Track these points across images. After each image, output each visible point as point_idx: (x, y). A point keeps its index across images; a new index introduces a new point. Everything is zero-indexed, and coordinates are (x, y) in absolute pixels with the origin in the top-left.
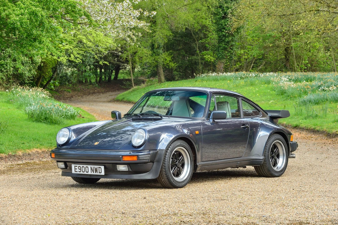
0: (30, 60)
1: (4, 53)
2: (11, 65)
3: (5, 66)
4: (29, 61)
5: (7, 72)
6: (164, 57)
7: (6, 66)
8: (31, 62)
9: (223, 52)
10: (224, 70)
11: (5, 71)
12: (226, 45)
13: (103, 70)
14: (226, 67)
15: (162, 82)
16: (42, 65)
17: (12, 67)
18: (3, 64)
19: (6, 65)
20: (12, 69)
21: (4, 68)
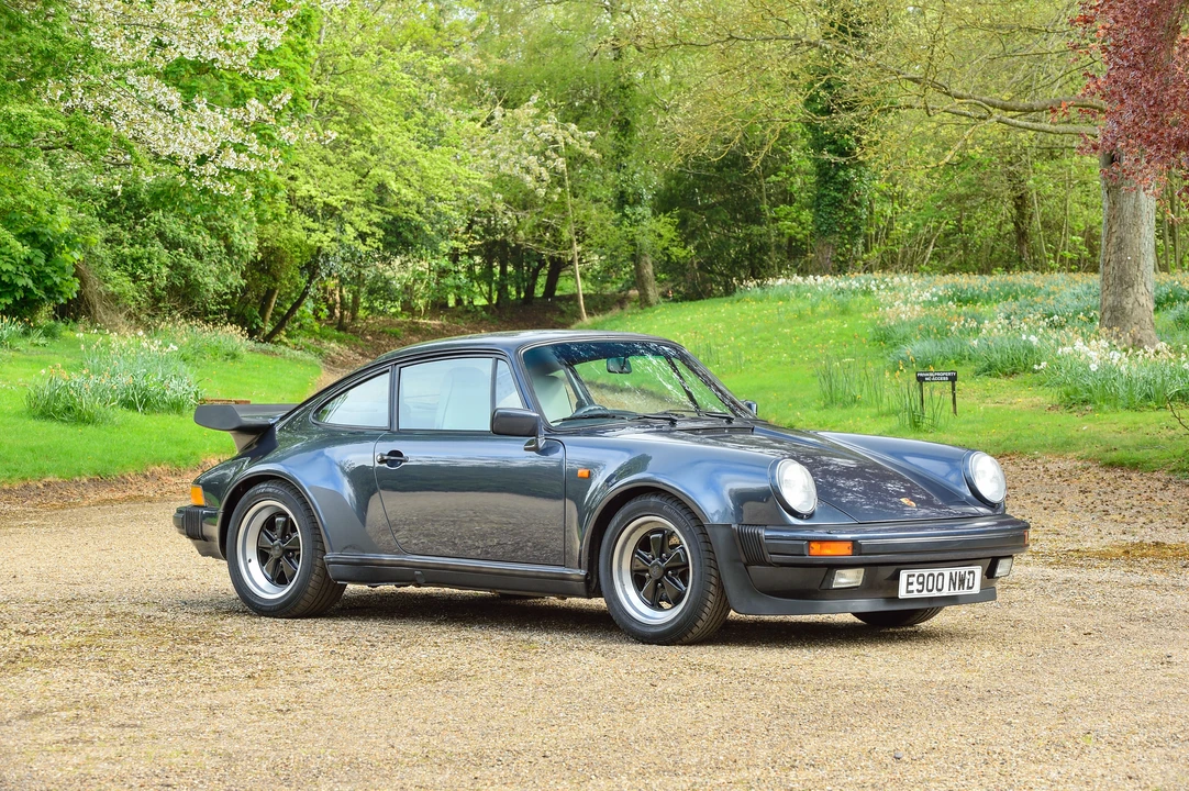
0: (222, 243)
1: (142, 224)
2: (164, 259)
3: (145, 261)
4: (219, 246)
5: (151, 279)
6: (656, 230)
7: (149, 262)
8: (224, 251)
9: (830, 213)
10: (833, 268)
11: (145, 277)
12: (839, 191)
13: (510, 269)
14: (841, 259)
15: (650, 305)
16: (259, 258)
17: (168, 266)
18: (140, 258)
19: (148, 259)
20: (165, 271)
21: (142, 268)
